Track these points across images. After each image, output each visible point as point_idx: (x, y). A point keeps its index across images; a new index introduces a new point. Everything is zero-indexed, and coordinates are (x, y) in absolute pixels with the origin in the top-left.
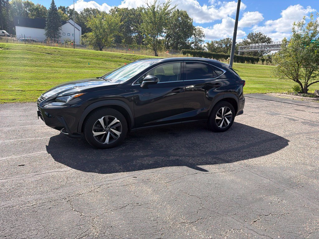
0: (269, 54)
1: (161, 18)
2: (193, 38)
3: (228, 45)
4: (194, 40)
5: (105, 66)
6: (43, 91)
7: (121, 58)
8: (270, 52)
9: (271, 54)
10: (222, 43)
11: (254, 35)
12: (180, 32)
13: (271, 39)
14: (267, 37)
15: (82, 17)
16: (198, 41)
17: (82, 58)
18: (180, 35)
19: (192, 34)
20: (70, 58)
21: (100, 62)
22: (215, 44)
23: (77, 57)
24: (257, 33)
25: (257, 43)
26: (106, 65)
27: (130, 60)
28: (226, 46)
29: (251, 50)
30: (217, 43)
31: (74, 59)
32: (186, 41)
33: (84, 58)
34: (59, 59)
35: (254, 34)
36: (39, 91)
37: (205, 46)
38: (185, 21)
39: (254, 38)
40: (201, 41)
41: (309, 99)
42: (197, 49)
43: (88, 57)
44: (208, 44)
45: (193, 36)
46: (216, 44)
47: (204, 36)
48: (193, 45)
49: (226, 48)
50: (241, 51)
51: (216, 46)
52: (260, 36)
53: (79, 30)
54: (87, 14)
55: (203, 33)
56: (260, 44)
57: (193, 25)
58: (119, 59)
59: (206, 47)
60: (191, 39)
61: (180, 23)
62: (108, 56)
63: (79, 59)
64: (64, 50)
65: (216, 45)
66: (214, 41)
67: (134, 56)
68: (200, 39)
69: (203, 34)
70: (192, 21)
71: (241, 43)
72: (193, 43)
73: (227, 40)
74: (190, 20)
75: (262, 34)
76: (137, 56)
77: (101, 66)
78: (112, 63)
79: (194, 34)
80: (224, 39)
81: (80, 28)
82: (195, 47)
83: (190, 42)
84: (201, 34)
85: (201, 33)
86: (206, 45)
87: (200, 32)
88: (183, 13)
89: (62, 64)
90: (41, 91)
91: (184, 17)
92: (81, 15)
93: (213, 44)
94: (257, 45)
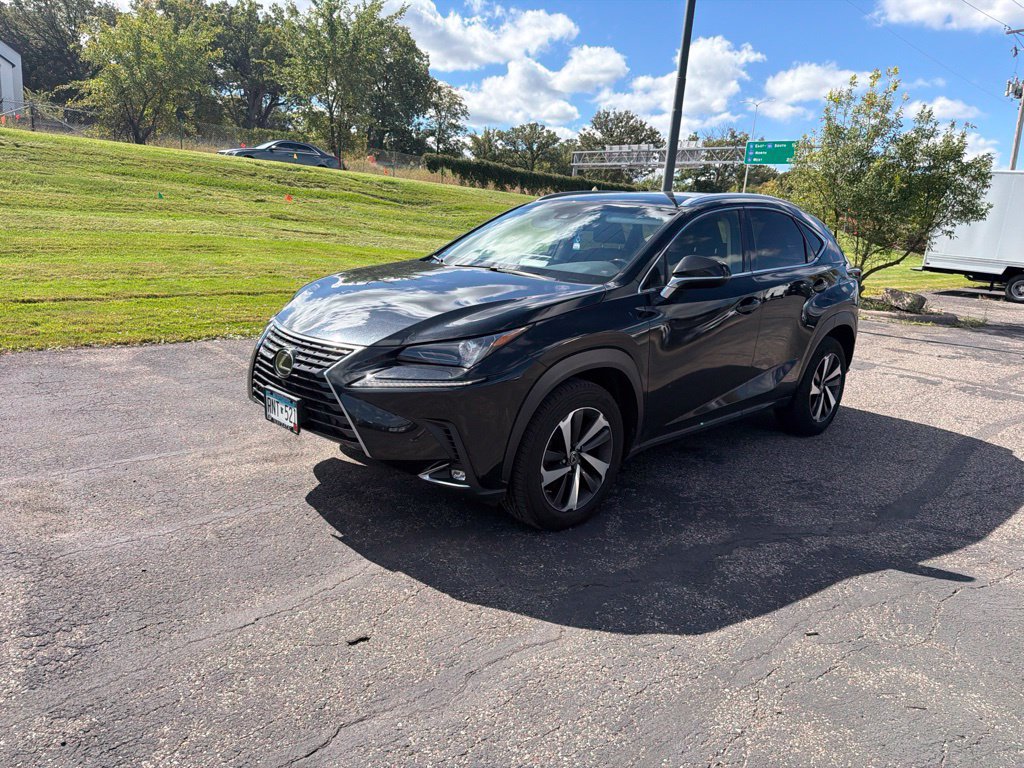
0: (650, 177)
1: (356, 46)
2: (431, 117)
3: (535, 147)
4: (435, 126)
5: (211, 205)
6: (38, 301)
7: (254, 175)
8: (653, 171)
9: (656, 179)
10: (518, 137)
11: (611, 120)
12: (388, 95)
13: (658, 133)
14: (646, 127)
15: (17, 18)
16: (447, 128)
17: (114, 174)
18: (391, 105)
19: (427, 104)
20: (70, 173)
21: (188, 188)
22: (496, 141)
23: (98, 168)
24: (620, 114)
25: (621, 143)
26: (214, 200)
27: (289, 184)
28: (530, 148)
29: (608, 164)
30: (501, 138)
31: (86, 176)
32: (409, 124)
33: (124, 174)
34: (27, 172)
35: (612, 116)
36: (23, 301)
37: (464, 144)
38: (406, 61)
39: (611, 129)
40: (457, 127)
41: (878, 315)
42: (443, 152)
43: (136, 169)
44: (474, 138)
45: (432, 112)
46: (500, 142)
47: (464, 113)
48: (431, 140)
49: (529, 155)
50: (579, 167)
51: (500, 147)
52: (627, 122)
53: (13, 66)
54: (40, 8)
55: (463, 103)
56: (635, 147)
57: (431, 75)
58: (248, 178)
59: (470, 149)
60: (426, 120)
61: (390, 67)
62: (208, 167)
63: (107, 178)
64: (36, 139)
65: (500, 144)
66: (491, 132)
67: (299, 170)
68: (454, 121)
69: (460, 105)
70: (426, 63)
71: (571, 141)
72: (432, 133)
73: (531, 128)
74: (421, 59)
75: (633, 117)
76: (310, 172)
77: (199, 203)
78: (230, 192)
79: (436, 106)
80: (523, 127)
81: (17, 59)
82: (438, 147)
83: (422, 128)
84: (457, 106)
85: (456, 103)
86: (468, 141)
87: (454, 101)
88: (397, 32)
89: (45, 194)
90: (29, 301)
91: (400, 45)
92: (12, 10)
93: (490, 140)
94: (625, 148)
